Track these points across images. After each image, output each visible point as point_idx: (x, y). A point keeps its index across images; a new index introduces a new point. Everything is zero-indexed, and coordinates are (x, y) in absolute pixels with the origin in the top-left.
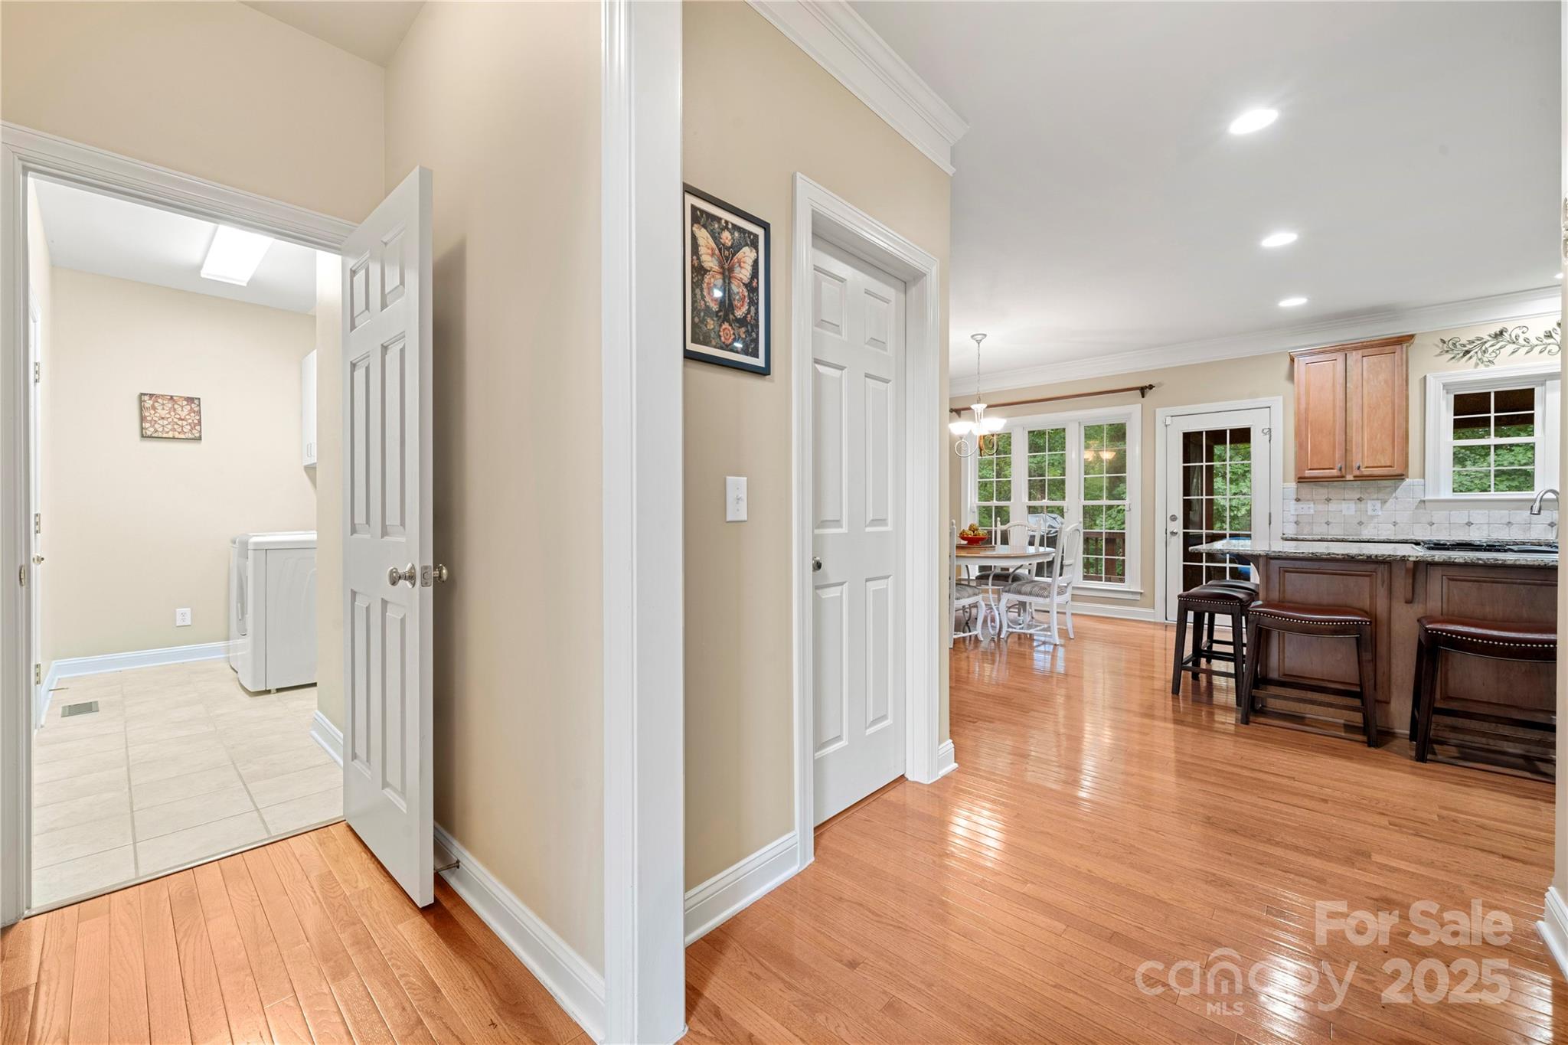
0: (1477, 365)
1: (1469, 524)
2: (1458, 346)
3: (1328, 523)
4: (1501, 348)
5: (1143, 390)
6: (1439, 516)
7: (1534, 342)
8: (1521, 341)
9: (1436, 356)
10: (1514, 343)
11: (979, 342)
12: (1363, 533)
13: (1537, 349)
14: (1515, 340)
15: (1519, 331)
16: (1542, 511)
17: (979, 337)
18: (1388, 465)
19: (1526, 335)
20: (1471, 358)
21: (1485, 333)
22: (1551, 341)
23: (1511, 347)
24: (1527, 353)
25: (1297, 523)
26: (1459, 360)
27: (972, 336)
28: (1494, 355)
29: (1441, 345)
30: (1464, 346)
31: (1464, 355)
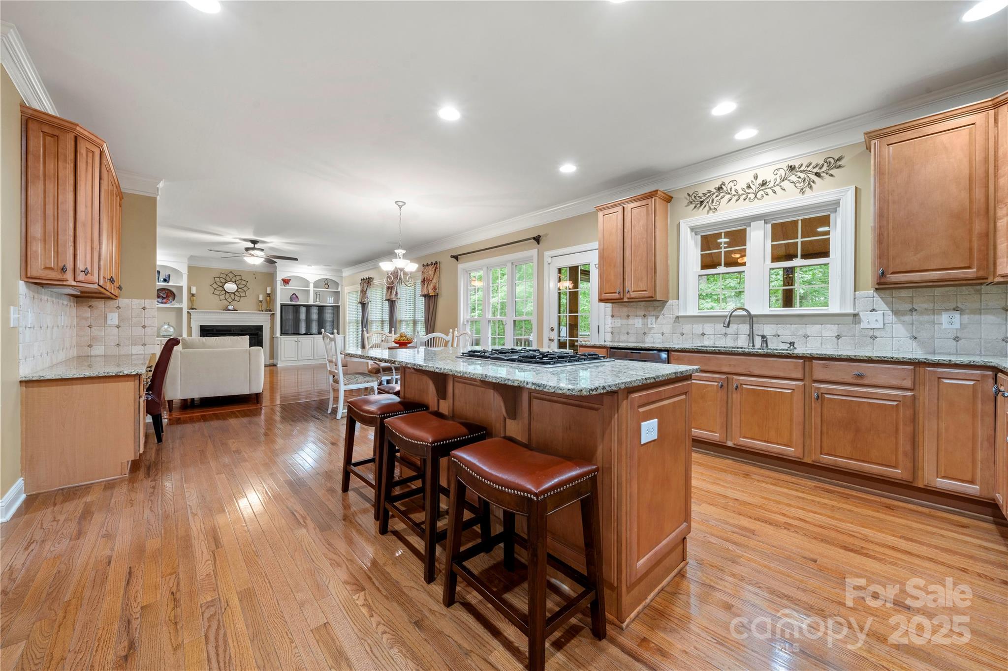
0: (708, 212)
1: (703, 334)
2: (697, 198)
3: (628, 333)
4: (722, 198)
5: (537, 239)
6: (687, 328)
7: (741, 192)
8: (733, 192)
9: (686, 206)
10: (729, 193)
11: (400, 207)
12: (647, 340)
13: (743, 197)
14: (729, 191)
15: (731, 184)
16: (731, 325)
17: (400, 204)
18: (645, 289)
19: (735, 187)
20: (705, 206)
21: (712, 188)
22: (750, 190)
23: (728, 197)
24: (737, 201)
25: (612, 333)
26: (698, 208)
27: (396, 202)
28: (718, 203)
29: (688, 197)
30: (700, 197)
31: (701, 205)
